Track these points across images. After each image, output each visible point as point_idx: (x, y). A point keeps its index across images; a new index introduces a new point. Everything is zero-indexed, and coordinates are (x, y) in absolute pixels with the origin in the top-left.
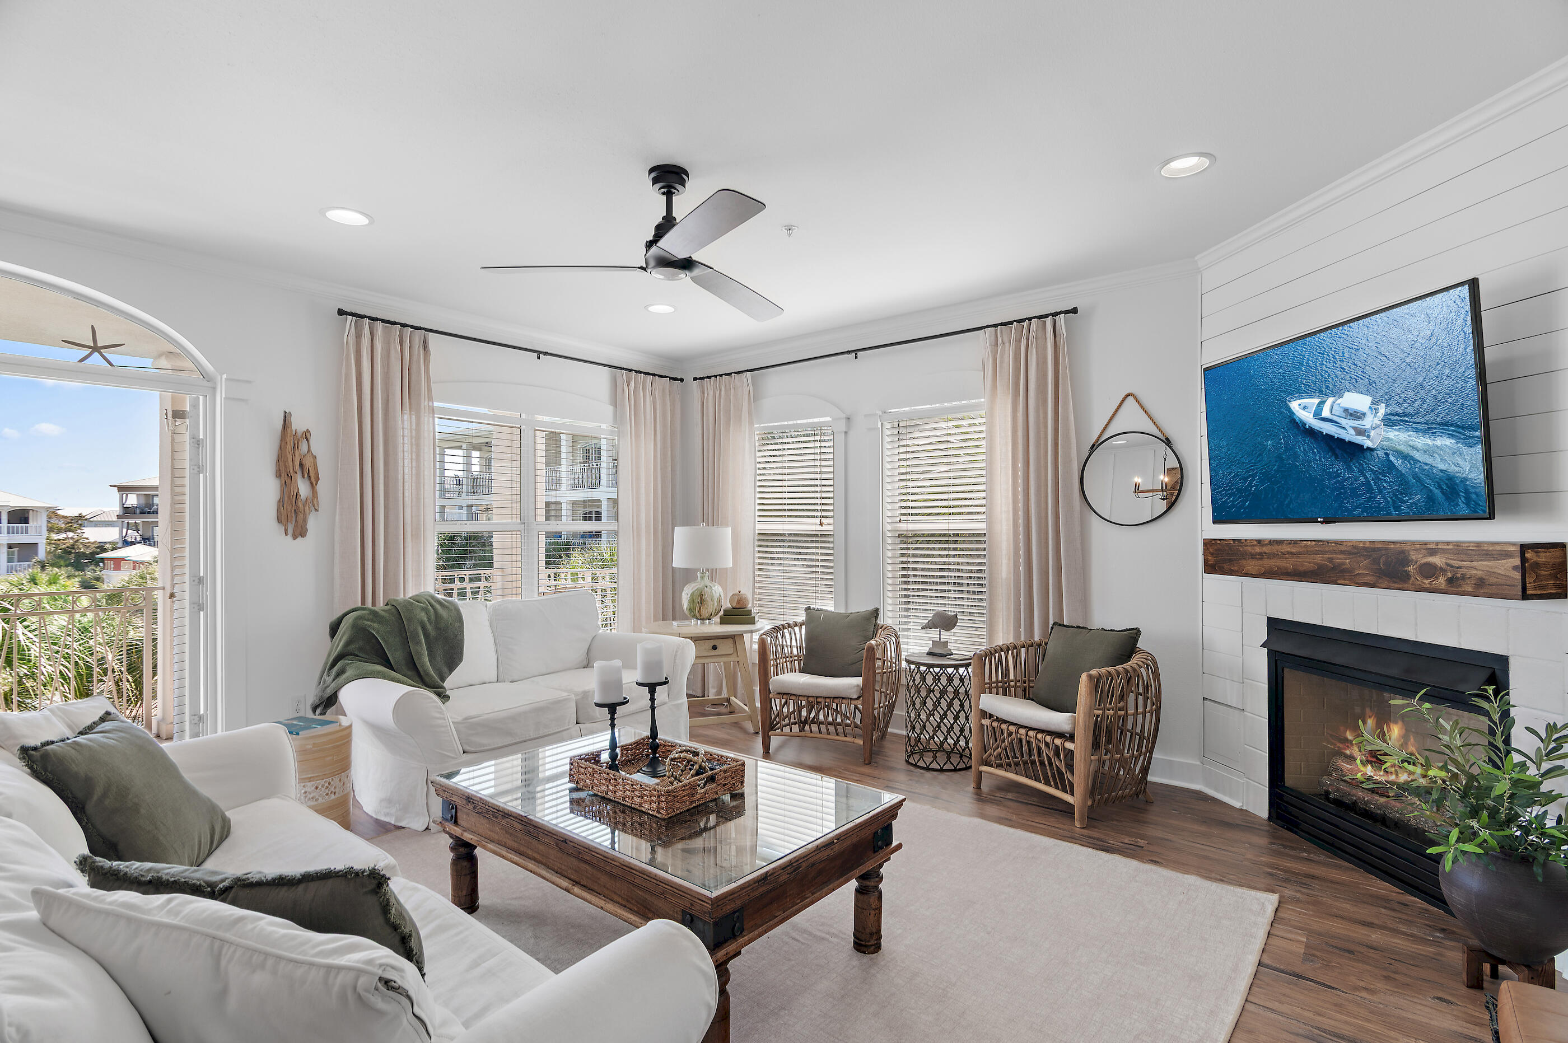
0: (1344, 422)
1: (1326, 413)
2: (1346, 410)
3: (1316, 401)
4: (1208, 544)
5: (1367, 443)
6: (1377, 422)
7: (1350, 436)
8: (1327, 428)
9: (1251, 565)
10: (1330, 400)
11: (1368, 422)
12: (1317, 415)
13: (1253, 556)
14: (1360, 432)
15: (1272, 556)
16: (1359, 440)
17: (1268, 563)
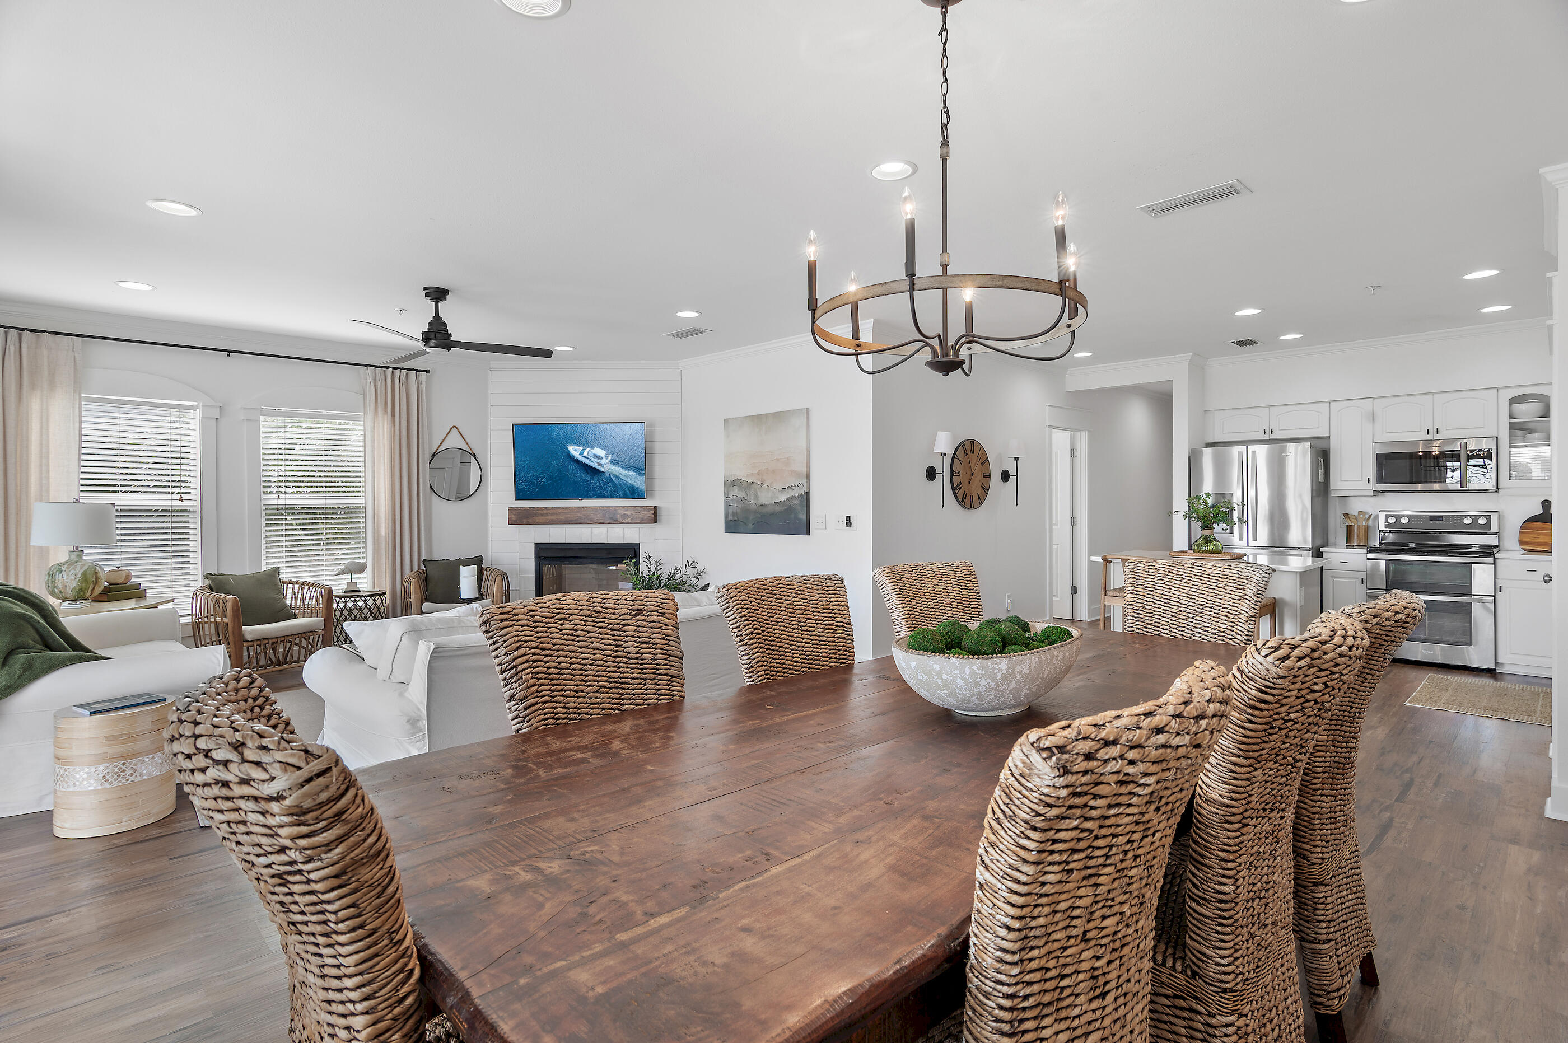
0: (593, 459)
1: (585, 454)
2: (595, 455)
3: (581, 448)
4: (511, 510)
5: (602, 470)
6: (607, 461)
7: (595, 465)
8: (585, 461)
9: (541, 519)
10: (588, 449)
11: (603, 461)
12: (581, 454)
13: (542, 515)
14: (599, 464)
15: (552, 514)
16: (599, 468)
17: (550, 517)
